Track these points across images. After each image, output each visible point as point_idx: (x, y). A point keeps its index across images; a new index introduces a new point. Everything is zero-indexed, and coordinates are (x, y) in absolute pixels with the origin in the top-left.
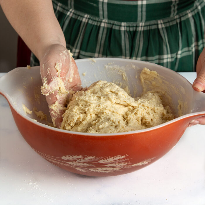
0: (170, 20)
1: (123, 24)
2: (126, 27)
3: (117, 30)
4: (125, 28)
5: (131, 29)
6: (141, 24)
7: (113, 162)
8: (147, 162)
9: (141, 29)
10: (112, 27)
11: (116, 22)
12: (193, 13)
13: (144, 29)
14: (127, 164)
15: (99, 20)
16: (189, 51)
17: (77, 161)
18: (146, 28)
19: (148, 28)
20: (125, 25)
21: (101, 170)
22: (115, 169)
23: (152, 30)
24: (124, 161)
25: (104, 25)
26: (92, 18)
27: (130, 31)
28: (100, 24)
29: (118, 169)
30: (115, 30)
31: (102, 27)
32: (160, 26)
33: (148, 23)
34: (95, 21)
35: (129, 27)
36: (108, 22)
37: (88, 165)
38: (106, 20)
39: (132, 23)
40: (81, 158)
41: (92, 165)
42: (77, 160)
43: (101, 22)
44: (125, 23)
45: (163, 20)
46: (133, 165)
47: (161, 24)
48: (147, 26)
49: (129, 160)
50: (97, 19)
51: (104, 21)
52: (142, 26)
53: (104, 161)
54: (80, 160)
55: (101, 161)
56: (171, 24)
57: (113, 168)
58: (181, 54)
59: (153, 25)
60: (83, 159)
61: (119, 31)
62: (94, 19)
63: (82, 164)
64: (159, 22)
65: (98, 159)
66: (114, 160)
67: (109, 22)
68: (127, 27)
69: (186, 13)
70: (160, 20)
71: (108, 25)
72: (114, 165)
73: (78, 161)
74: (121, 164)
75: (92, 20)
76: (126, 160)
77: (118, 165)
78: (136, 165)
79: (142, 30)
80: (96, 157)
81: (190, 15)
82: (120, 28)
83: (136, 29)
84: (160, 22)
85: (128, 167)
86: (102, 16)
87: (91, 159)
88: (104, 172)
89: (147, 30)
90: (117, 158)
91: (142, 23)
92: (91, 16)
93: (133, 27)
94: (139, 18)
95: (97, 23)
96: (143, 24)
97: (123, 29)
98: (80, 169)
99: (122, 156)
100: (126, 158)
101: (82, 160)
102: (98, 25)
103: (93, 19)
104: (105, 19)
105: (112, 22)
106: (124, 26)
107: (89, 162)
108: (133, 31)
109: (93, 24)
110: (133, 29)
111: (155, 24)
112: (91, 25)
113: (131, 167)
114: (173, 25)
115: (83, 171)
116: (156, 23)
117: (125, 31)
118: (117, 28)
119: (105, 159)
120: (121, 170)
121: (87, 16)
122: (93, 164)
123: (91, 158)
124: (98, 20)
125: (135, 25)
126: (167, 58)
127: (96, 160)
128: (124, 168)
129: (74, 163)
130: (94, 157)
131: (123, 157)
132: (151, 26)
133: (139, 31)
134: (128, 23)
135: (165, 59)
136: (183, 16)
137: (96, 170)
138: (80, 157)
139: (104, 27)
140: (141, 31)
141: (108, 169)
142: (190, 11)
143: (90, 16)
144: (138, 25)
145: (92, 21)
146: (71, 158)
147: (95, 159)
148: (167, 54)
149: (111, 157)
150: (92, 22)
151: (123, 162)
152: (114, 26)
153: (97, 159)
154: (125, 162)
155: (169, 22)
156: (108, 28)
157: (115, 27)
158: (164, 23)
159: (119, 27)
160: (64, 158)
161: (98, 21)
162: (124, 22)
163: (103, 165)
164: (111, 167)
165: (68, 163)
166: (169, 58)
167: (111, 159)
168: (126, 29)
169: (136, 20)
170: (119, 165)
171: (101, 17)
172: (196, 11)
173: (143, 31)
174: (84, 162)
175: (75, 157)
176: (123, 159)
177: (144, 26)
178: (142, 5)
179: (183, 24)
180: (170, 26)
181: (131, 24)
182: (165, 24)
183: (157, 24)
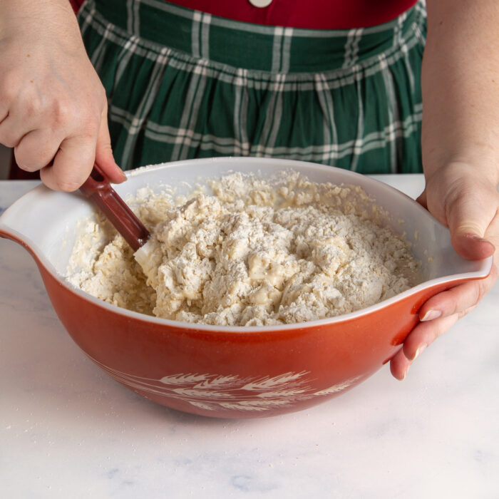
0: (341, 75)
1: (240, 72)
2: (246, 80)
3: (228, 84)
4: (243, 82)
5: (258, 86)
6: (278, 77)
7: (275, 389)
8: (346, 386)
9: (279, 88)
10: (218, 76)
11: (226, 67)
12: (391, 61)
13: (284, 88)
14: (303, 391)
15: (192, 60)
16: (380, 139)
17: (195, 387)
18: (288, 88)
19: (294, 88)
20: (245, 75)
21: (245, 405)
22: (277, 403)
23: (301, 92)
24: (299, 385)
25: (202, 71)
26: (176, 55)
27: (254, 89)
28: (193, 69)
29: (282, 402)
30: (222, 83)
31: (197, 74)
32: (319, 87)
33: (294, 77)
34: (183, 61)
35: (253, 79)
36: (209, 65)
37: (218, 395)
38: (205, 61)
39: (260, 72)
40: (204, 381)
41: (229, 395)
42: (194, 385)
43: (195, 64)
44: (246, 71)
45: (326, 74)
46: (317, 394)
47: (322, 82)
48: (292, 82)
49: (308, 384)
50: (187, 58)
51: (200, 62)
52: (280, 83)
53: (255, 385)
54: (202, 385)
55: (249, 387)
56: (343, 83)
57: (272, 402)
58: (362, 147)
59: (304, 82)
60: (209, 382)
61: (232, 86)
62: (182, 57)
63: (205, 394)
64: (318, 78)
65: (243, 381)
66: (276, 383)
67: (212, 65)
68: (248, 79)
69: (376, 60)
70: (320, 73)
71: (209, 70)
72: (276, 394)
73: (199, 386)
74: (292, 393)
75: (176, 59)
76: (303, 382)
77: (284, 393)
78: (322, 392)
79: (281, 89)
80: (238, 378)
81: (383, 65)
82: (233, 80)
83: (268, 86)
84: (320, 77)
85: (306, 398)
86: (198, 52)
87: (227, 382)
88: (251, 408)
89: (291, 92)
90: (283, 379)
91: (282, 75)
92: (176, 51)
93: (261, 80)
94: (276, 64)
95: (187, 67)
96: (284, 78)
97: (239, 82)
98: (199, 405)
99: (294, 374)
100: (303, 378)
101: (207, 385)
102: (189, 70)
103: (178, 57)
104: (204, 59)
105: (217, 65)
106: (243, 77)
107: (221, 389)
108: (261, 90)
109: (179, 67)
110: (261, 86)
111: (308, 81)
112: (174, 69)
113: (310, 398)
114: (347, 86)
115: (206, 407)
116: (311, 79)
117: (243, 88)
118: (227, 79)
119: (258, 382)
120: (289, 405)
121: (167, 52)
122: (230, 393)
123: (226, 379)
124: (190, 59)
125: (265, 77)
126: (330, 152)
127: (238, 384)
128: (295, 400)
129: (189, 392)
130: (232, 378)
131: (297, 376)
132: (299, 85)
133: (273, 91)
134: (252, 71)
135: (326, 153)
136: (370, 67)
137: (237, 406)
138: (202, 377)
139: (200, 76)
140: (278, 92)
141: (261, 403)
142: (383, 55)
143: (173, 50)
144: (272, 79)
145: (176, 62)
146: (182, 380)
147: (236, 382)
148: (332, 143)
149: (270, 377)
150: (177, 65)
151: (297, 387)
152: (222, 75)
153: (241, 381)
154: (301, 387)
155: (339, 79)
156: (208, 79)
157: (223, 77)
158: (328, 81)
159: (231, 77)
160: (165, 380)
161: (188, 63)
162: (244, 67)
163: (252, 395)
164: (269, 399)
165: (176, 390)
166: (334, 151)
167: (270, 382)
168: (245, 84)
169: (268, 67)
170: (286, 395)
171: (196, 55)
172: (397, 56)
173: (283, 93)
174: (210, 390)
175: (191, 379)
176: (297, 380)
177: (286, 82)
178: (283, 37)
179: (368, 84)
180: (341, 88)
181: (257, 74)
182: (331, 83)
183: (314, 82)
